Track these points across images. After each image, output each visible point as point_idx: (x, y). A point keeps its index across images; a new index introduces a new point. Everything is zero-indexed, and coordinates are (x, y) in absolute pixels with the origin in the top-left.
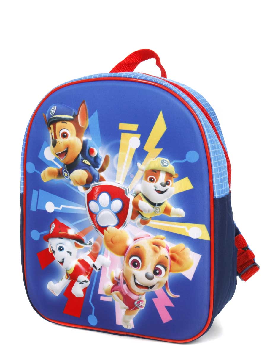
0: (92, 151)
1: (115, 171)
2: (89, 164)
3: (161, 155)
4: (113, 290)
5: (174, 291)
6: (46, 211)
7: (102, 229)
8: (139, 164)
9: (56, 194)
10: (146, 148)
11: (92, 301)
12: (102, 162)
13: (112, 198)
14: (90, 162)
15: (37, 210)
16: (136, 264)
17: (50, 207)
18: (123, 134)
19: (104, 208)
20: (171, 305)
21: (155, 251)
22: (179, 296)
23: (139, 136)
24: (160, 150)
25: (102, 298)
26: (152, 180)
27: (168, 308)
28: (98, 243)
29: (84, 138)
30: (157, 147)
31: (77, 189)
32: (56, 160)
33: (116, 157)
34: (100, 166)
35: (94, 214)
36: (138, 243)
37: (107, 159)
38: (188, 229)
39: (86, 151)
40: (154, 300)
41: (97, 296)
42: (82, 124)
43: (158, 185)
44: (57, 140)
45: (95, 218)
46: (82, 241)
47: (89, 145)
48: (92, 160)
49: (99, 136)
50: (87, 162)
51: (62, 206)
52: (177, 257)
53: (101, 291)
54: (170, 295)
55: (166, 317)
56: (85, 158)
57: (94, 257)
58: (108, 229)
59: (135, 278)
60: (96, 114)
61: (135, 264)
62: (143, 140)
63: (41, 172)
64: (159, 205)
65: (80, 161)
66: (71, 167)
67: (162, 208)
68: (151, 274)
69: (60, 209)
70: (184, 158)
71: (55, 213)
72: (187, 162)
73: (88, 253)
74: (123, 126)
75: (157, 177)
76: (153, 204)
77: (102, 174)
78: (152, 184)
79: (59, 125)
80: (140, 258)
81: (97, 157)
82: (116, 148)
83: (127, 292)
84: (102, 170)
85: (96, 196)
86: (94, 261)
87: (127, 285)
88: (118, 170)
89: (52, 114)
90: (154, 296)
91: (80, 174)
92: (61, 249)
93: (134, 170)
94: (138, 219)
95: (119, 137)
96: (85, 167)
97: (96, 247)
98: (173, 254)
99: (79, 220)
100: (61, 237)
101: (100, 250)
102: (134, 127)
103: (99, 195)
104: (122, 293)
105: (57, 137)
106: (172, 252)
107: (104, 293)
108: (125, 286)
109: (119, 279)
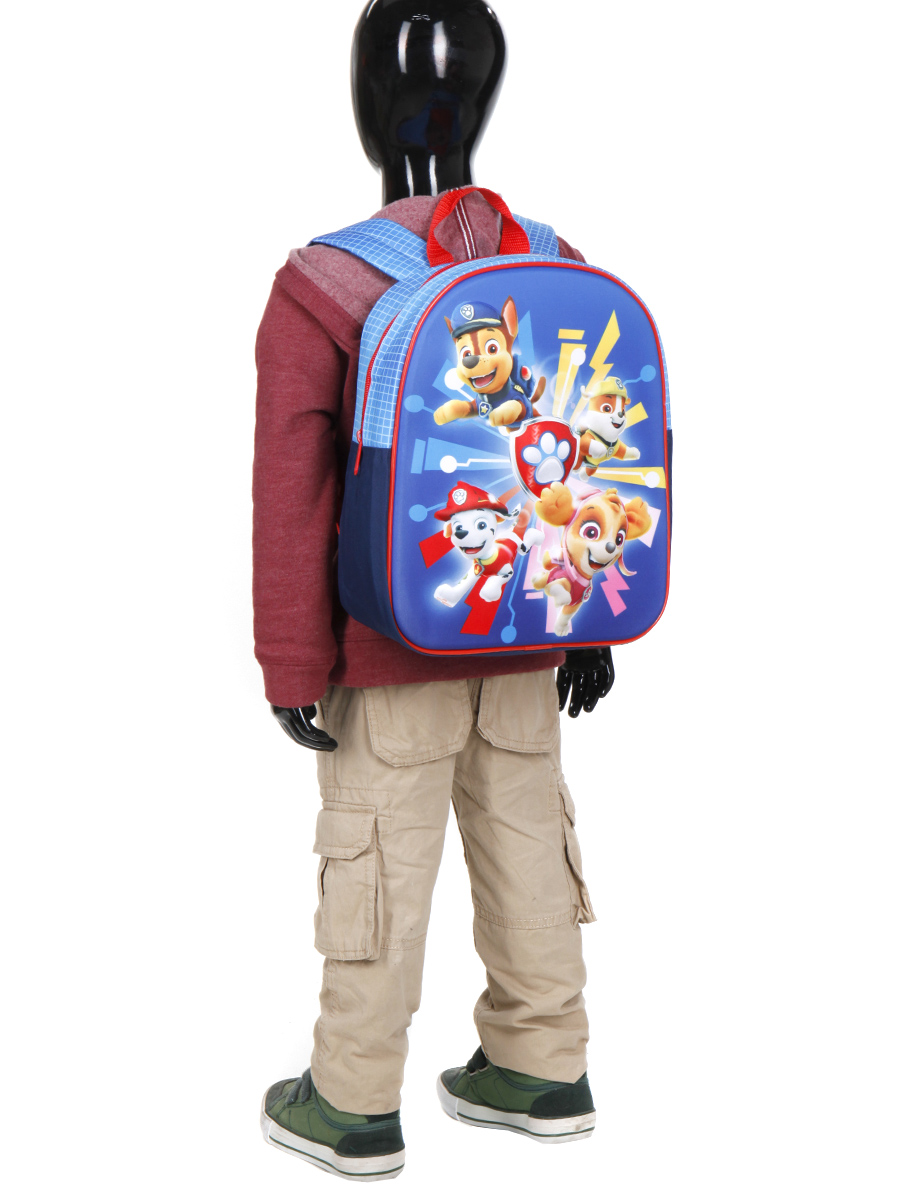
0: (524, 372)
1: (551, 400)
2: (522, 391)
3: (611, 373)
4: (551, 578)
5: (630, 567)
6: (441, 472)
7: (537, 489)
8: (583, 387)
9: (459, 444)
10: (591, 365)
11: (512, 604)
12: (535, 388)
13: (558, 440)
14: (523, 388)
15: (423, 471)
16: (593, 532)
17: (448, 465)
18: (563, 345)
19: (548, 455)
20: (625, 587)
21: (616, 511)
22: (635, 573)
23: (585, 346)
24: (610, 366)
25: (529, 596)
26: (606, 409)
27: (621, 593)
28: (527, 512)
29: (513, 353)
30: (607, 361)
31: (497, 431)
32: (465, 388)
33: (554, 378)
34: (533, 394)
35: (532, 466)
36: (590, 502)
37: (543, 383)
38: (645, 475)
39: (517, 373)
40: (603, 585)
41: (521, 593)
42: (513, 333)
43: (615, 415)
44: (481, 357)
45: (532, 473)
46: (505, 512)
47: (520, 364)
48: (525, 385)
49: (531, 350)
50: (519, 388)
51: (470, 460)
52: (636, 516)
53: (528, 585)
54: (624, 573)
55: (618, 606)
56: (517, 383)
57: (520, 533)
58: (552, 485)
59: (590, 554)
60: (527, 317)
61: (590, 533)
62: (590, 353)
63: (435, 409)
64: (614, 444)
65: (511, 387)
66: (496, 399)
67: (616, 448)
68: (613, 543)
69: (466, 465)
70: (637, 375)
71: (458, 472)
72: (641, 381)
73: (512, 528)
74: (563, 334)
75: (613, 404)
76: (608, 444)
77: (536, 406)
78: (607, 415)
79: (481, 334)
80: (599, 524)
81: (530, 382)
82: (553, 366)
83: (575, 577)
84: (536, 399)
85: (536, 439)
86: (522, 539)
87: (576, 567)
88: (556, 398)
89: (469, 317)
90: (604, 578)
91: (511, 407)
92: (481, 526)
93: (576, 396)
94: (583, 468)
95: (557, 349)
96: (519, 397)
97: (523, 518)
98: (631, 512)
99: (498, 478)
100: (480, 507)
101: (529, 522)
102: (579, 334)
103: (540, 437)
104: (569, 579)
105: (481, 352)
106: (628, 510)
107: (532, 587)
108: (572, 570)
109: (562, 560)
